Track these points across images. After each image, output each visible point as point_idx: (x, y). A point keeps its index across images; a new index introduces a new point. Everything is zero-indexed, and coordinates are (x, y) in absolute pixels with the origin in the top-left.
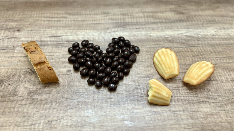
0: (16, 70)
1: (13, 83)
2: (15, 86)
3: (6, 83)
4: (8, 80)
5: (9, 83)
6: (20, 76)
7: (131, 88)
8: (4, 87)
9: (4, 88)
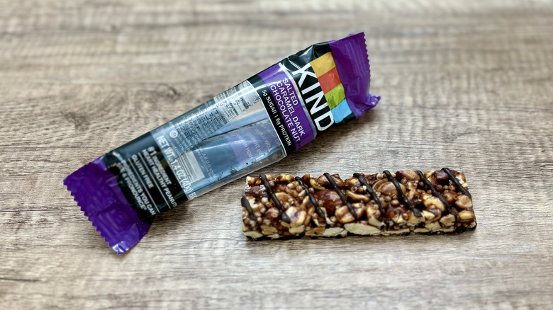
0: (125, 89)
1: (120, 124)
2: (124, 131)
3: (95, 123)
4: (102, 116)
5: (106, 124)
6: (138, 106)
7: (501, 142)
8: (90, 135)
9: (90, 138)
